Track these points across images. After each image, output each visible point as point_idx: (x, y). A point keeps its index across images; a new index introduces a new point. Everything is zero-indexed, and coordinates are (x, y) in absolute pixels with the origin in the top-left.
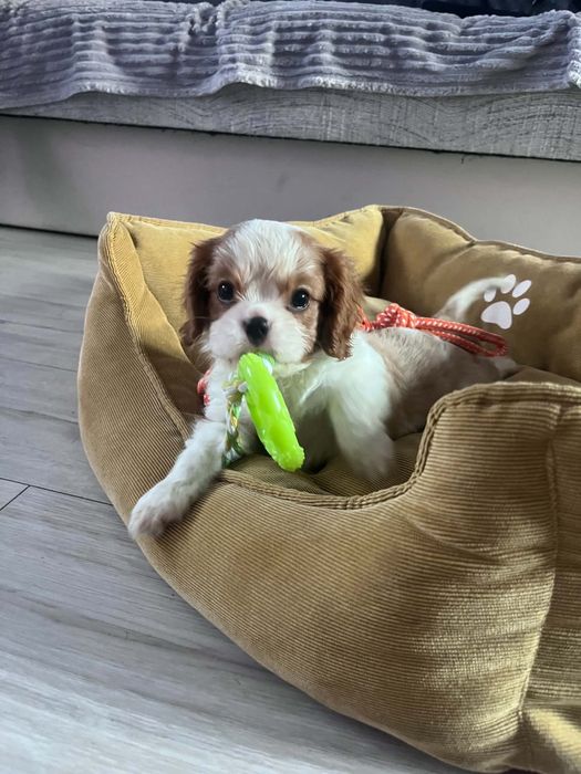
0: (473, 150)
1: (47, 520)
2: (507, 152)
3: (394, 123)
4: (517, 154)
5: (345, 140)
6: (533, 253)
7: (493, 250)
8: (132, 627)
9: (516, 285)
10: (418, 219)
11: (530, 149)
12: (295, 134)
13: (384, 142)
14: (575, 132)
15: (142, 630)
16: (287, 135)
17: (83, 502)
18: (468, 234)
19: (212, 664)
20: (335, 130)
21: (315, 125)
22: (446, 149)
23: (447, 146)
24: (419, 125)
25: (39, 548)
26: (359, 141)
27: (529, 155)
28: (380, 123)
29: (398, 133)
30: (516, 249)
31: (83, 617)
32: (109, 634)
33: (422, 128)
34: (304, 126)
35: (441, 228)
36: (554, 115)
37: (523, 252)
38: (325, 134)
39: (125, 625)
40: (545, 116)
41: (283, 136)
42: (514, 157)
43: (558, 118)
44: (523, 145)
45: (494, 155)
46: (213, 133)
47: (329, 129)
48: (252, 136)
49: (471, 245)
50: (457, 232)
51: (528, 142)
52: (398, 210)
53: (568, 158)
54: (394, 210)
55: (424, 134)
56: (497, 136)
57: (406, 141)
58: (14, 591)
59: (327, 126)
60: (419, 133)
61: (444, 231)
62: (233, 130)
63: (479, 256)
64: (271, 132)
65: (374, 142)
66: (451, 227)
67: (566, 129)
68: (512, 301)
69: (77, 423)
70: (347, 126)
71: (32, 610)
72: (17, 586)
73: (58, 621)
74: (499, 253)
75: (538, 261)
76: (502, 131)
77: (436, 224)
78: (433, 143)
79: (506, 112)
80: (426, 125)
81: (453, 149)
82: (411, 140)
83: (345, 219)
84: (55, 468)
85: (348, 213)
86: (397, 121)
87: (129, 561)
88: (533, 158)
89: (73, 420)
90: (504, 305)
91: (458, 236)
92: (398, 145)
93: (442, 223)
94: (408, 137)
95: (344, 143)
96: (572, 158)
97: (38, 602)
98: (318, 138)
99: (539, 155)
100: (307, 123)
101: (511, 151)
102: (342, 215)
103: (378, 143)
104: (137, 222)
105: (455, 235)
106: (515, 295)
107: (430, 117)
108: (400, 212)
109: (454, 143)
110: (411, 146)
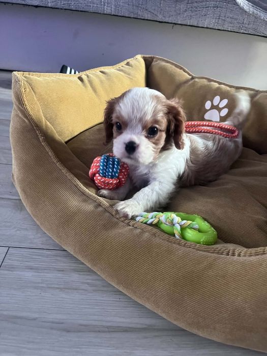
0: (179, 23)
1: (31, 268)
2: (196, 25)
3: (140, 6)
4: (200, 26)
5: (114, 14)
6: (224, 84)
7: (205, 82)
8: (109, 324)
9: (220, 101)
10: (164, 63)
11: (206, 23)
12: (86, 9)
13: (135, 16)
14: (226, 16)
15: (115, 325)
16: (81, 10)
17: (44, 252)
18: (190, 72)
19: (156, 334)
20: (109, 8)
21: (97, 4)
22: (166, 21)
23: (167, 20)
24: (153, 8)
25: (36, 288)
26: (122, 15)
27: (205, 26)
28: (133, 5)
29: (143, 12)
30: (215, 82)
31: (81, 325)
32: (99, 332)
33: (154, 10)
34: (92, 5)
35: (176, 69)
36: (217, 7)
37: (220, 83)
38: (104, 10)
39: (104, 324)
40: (213, 7)
41: (80, 10)
42: (199, 27)
43: (219, 8)
44: (203, 21)
45: (189, 25)
46: (37, 7)
47: (106, 7)
48: (61, 9)
49: (193, 78)
50: (185, 71)
51: (205, 20)
52: (151, 57)
53: (223, 29)
54: (149, 57)
55: (156, 13)
56: (191, 16)
57: (147, 16)
58: (35, 319)
59: (104, 5)
60: (153, 12)
61: (178, 70)
62: (50, 5)
63: (199, 85)
64: (73, 7)
65: (130, 16)
66: (181, 68)
67: (222, 15)
68: (220, 110)
69: (20, 200)
70: (116, 6)
71: (52, 329)
72: (36, 316)
73: (69, 331)
74: (209, 83)
75: (228, 88)
76: (193, 14)
77: (174, 67)
78: (160, 18)
79: (195, 3)
80: (156, 8)
81: (170, 22)
82: (149, 15)
83: (128, 64)
84: (18, 232)
85: (128, 60)
86: (142, 5)
87: (88, 284)
88: (207, 28)
89: (17, 198)
90: (215, 111)
91: (186, 74)
92: (142, 18)
93: (176, 66)
94: (148, 14)
95: (114, 15)
96: (225, 29)
97: (53, 322)
98: (100, 12)
99: (210, 27)
100: (93, 3)
101: (198, 24)
102: (125, 62)
103: (132, 17)
104: (28, 76)
105: (184, 73)
106: (221, 106)
107: (158, 4)
108: (152, 58)
109: (170, 19)
110: (149, 19)
